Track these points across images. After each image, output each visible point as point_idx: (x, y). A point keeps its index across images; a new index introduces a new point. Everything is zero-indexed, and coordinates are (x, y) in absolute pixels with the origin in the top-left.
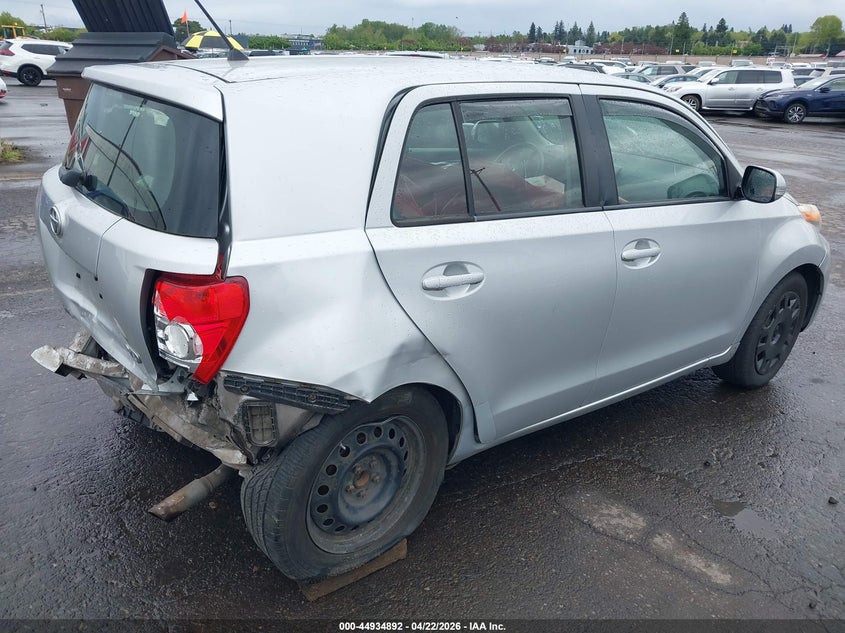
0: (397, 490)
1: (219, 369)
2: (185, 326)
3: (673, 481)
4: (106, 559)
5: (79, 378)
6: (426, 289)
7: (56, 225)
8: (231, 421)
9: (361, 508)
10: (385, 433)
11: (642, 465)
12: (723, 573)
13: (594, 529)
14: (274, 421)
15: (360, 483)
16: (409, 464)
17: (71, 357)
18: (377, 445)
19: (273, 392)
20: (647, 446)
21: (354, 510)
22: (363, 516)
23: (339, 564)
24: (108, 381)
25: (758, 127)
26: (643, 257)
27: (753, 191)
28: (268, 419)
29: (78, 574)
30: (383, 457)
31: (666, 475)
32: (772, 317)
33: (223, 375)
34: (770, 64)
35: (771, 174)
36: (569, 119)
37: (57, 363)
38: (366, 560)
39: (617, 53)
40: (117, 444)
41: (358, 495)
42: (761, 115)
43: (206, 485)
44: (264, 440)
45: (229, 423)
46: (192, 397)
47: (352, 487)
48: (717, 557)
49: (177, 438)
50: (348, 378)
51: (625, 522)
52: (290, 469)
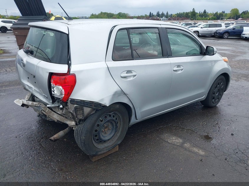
0: (115, 132)
1: (68, 98)
2: (60, 87)
3: (190, 131)
4: (38, 153)
5: (27, 108)
6: (122, 77)
7: (23, 64)
8: (72, 112)
9: (106, 136)
10: (112, 116)
11: (181, 127)
12: (202, 152)
13: (169, 143)
14: (83, 112)
15: (105, 130)
16: (118, 125)
17: (25, 101)
18: (110, 119)
19: (83, 104)
20: (183, 122)
21: (104, 137)
22: (107, 138)
23: (100, 151)
24: (36, 107)
25: (216, 40)
26: (179, 70)
27: (209, 53)
28: (81, 111)
29: (30, 157)
30: (111, 123)
31: (188, 129)
32: (216, 87)
33: (70, 99)
34: (219, 22)
35: (213, 48)
36: (158, 34)
37: (21, 103)
38: (108, 150)
39: (175, 20)
40: (38, 126)
41: (105, 133)
42: (216, 36)
43: (64, 132)
44: (80, 117)
45: (71, 113)
46: (61, 106)
47: (104, 130)
48: (201, 148)
49: (56, 121)
50: (102, 100)
51: (177, 141)
52: (87, 125)
